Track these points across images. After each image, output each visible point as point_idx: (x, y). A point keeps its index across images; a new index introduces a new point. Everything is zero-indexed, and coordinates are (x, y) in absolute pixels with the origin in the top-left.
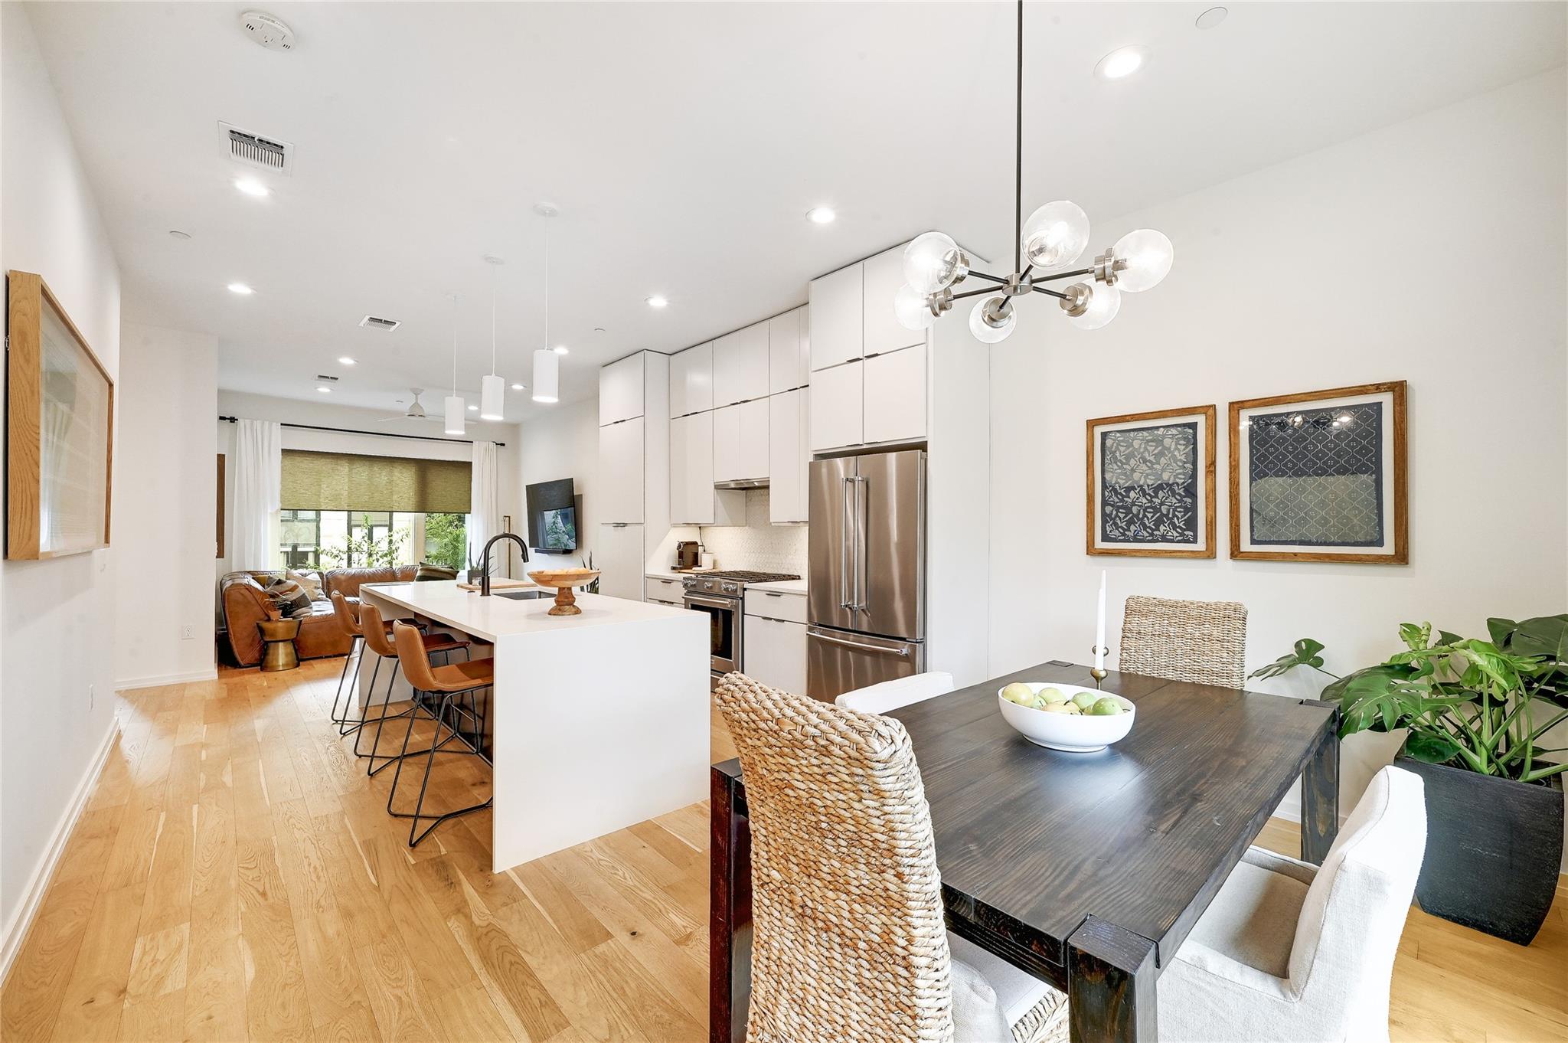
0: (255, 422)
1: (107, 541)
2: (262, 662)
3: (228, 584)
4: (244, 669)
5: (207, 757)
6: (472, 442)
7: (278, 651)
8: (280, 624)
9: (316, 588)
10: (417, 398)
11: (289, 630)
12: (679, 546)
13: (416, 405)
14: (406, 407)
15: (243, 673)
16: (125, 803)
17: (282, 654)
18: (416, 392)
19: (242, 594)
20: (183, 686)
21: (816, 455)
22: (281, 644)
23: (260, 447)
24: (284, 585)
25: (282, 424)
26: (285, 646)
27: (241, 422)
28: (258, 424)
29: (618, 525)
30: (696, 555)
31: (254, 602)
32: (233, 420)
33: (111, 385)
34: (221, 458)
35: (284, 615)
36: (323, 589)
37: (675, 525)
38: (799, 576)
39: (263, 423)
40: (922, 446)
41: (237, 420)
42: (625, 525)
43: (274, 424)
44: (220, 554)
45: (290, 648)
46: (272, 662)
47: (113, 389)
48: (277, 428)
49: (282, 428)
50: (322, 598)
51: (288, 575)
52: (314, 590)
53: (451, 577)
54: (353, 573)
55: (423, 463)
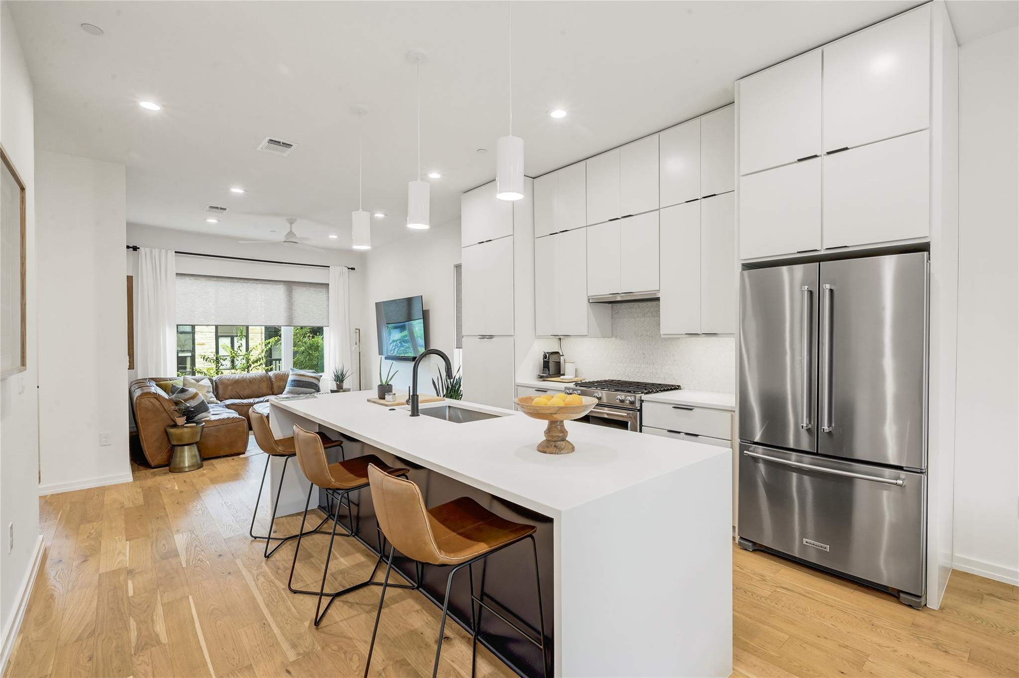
0: (154, 250)
1: (23, 363)
2: (169, 464)
3: (138, 393)
4: (155, 470)
5: (134, 592)
6: (329, 267)
7: (185, 454)
8: (185, 430)
9: (208, 392)
10: (291, 227)
11: (193, 434)
12: (545, 357)
13: (291, 233)
14: (281, 236)
15: (154, 475)
16: (49, 672)
17: (187, 456)
18: (291, 222)
19: (151, 403)
20: (102, 490)
21: (743, 265)
22: (186, 448)
23: (158, 271)
24: (187, 393)
25: (176, 252)
26: (190, 449)
27: (142, 250)
28: (156, 252)
29: (483, 337)
30: (558, 364)
31: (162, 409)
32: (135, 249)
33: (23, 189)
34: (130, 279)
35: (189, 420)
36: (213, 393)
37: (539, 337)
38: (679, 386)
39: (160, 252)
40: (924, 248)
41: (139, 248)
42: (491, 337)
43: (169, 252)
44: (131, 366)
45: (195, 449)
46: (180, 463)
47: (25, 193)
48: (171, 255)
49: (176, 256)
50: (214, 401)
51: (185, 382)
52: (206, 394)
53: (317, 380)
54: (237, 378)
55: (290, 285)
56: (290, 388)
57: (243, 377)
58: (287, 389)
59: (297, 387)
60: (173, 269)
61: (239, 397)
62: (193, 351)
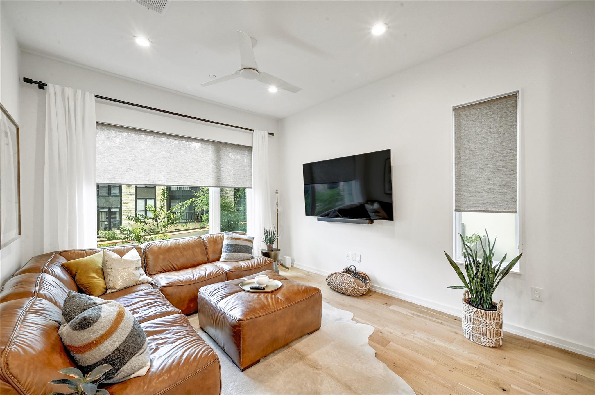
0: (66, 89)
6: (253, 130)
9: (137, 268)
25: (96, 96)
27: (50, 88)
28: (69, 91)
32: (41, 85)
36: (142, 267)
39: (75, 92)
41: (46, 85)
43: (87, 94)
48: (90, 100)
49: (96, 101)
50: (144, 279)
51: (105, 257)
52: (134, 272)
53: (249, 243)
54: (169, 245)
55: (218, 145)
56: (227, 253)
57: (176, 244)
58: (224, 255)
59: (235, 252)
60: (92, 117)
61: (174, 269)
62: (121, 208)
